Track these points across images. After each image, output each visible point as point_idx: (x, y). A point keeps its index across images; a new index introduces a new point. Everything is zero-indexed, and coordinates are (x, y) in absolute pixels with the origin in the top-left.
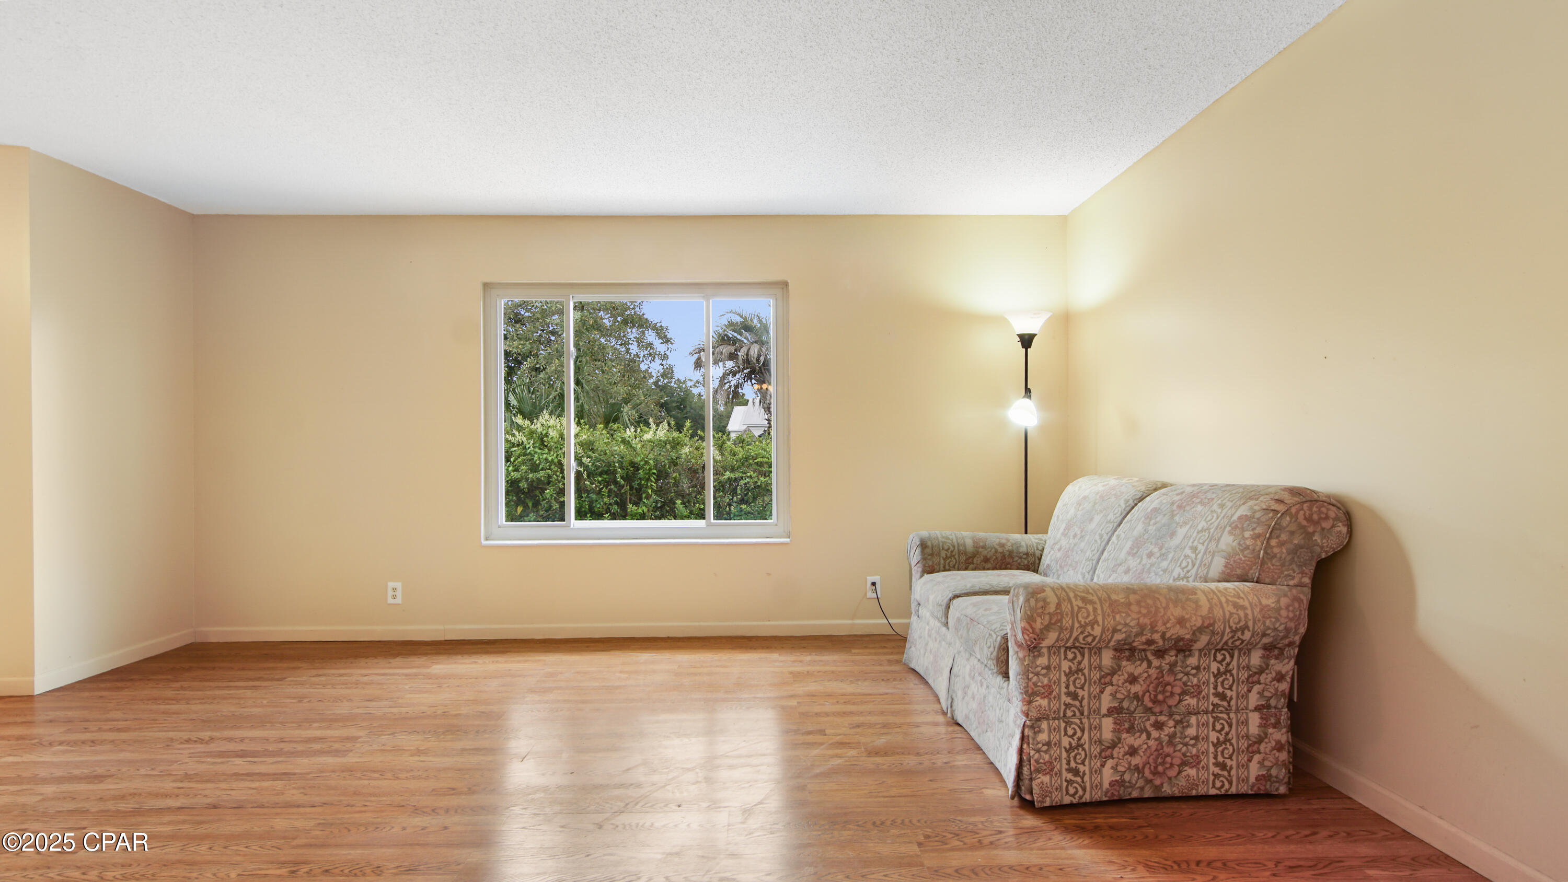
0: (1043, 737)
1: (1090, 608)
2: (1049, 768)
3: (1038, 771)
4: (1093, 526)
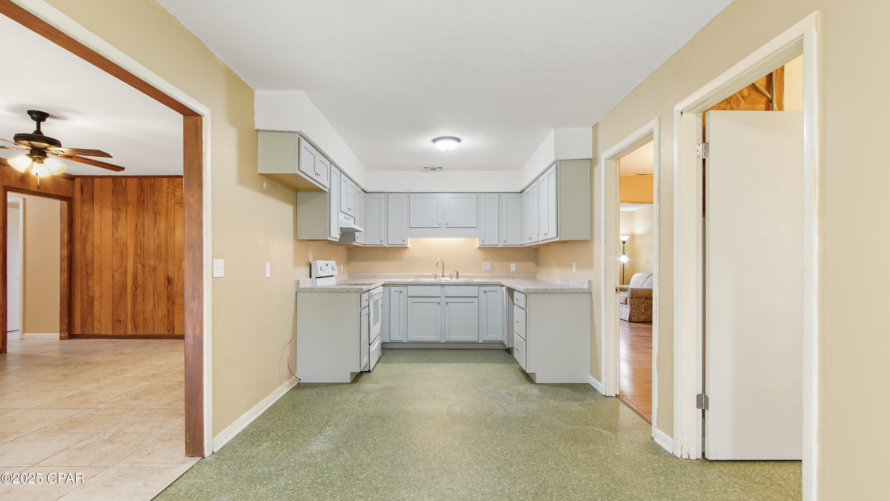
0: (633, 311)
1: (641, 291)
2: (634, 316)
3: (633, 316)
4: (639, 282)
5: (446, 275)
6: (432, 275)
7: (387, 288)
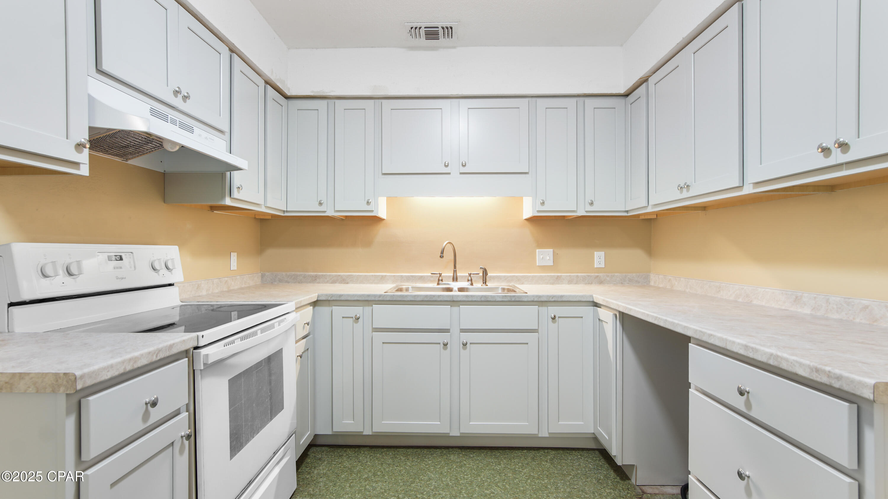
5: (460, 276)
6: (432, 277)
7: (324, 310)
